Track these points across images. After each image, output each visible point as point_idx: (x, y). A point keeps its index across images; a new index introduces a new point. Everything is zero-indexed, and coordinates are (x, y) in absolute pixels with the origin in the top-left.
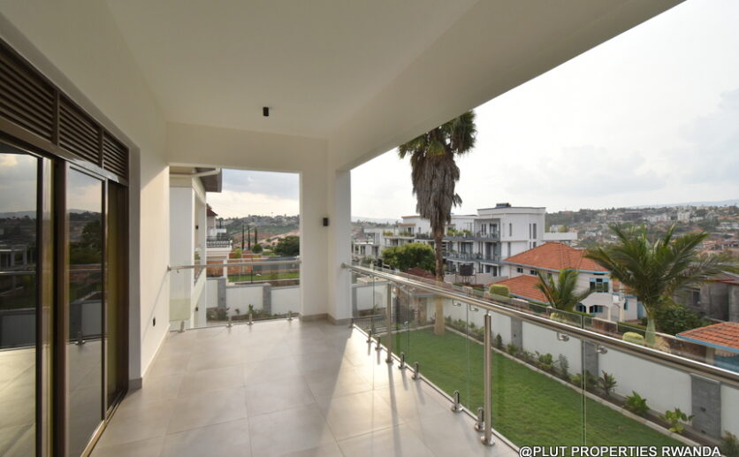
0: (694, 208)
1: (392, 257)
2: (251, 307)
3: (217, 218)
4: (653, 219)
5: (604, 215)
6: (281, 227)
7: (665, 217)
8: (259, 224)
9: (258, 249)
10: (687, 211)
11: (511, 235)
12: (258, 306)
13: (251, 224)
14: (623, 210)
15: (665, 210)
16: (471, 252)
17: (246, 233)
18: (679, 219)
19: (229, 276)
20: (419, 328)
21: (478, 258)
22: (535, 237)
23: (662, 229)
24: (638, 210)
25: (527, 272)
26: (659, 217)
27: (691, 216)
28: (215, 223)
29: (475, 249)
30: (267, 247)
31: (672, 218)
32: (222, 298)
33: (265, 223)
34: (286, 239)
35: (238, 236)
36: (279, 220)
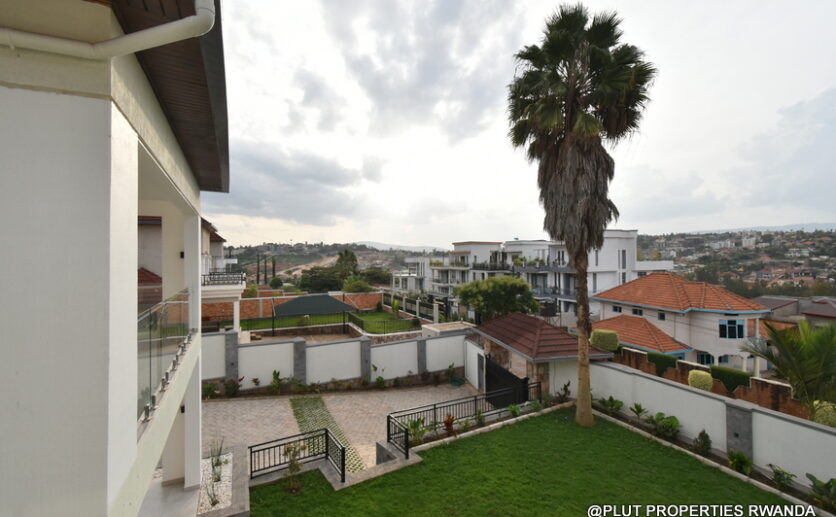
0: (759, 233)
1: (474, 296)
2: (276, 375)
3: (226, 245)
4: (716, 246)
5: (663, 241)
6: (302, 256)
7: (729, 243)
8: (275, 253)
9: (277, 283)
10: (752, 236)
11: (597, 264)
12: (287, 372)
13: (267, 253)
14: (683, 236)
15: (728, 236)
16: (545, 285)
17: (262, 263)
18: (744, 245)
19: (241, 321)
20: (546, 410)
21: (554, 293)
22: (624, 267)
23: (726, 256)
24: (698, 235)
25: (627, 312)
26: (723, 244)
27: (757, 242)
28: (223, 253)
29: (551, 282)
30: (288, 281)
31: (736, 244)
32: (232, 364)
33: (283, 252)
34: (313, 271)
35: (252, 267)
36: (299, 247)
